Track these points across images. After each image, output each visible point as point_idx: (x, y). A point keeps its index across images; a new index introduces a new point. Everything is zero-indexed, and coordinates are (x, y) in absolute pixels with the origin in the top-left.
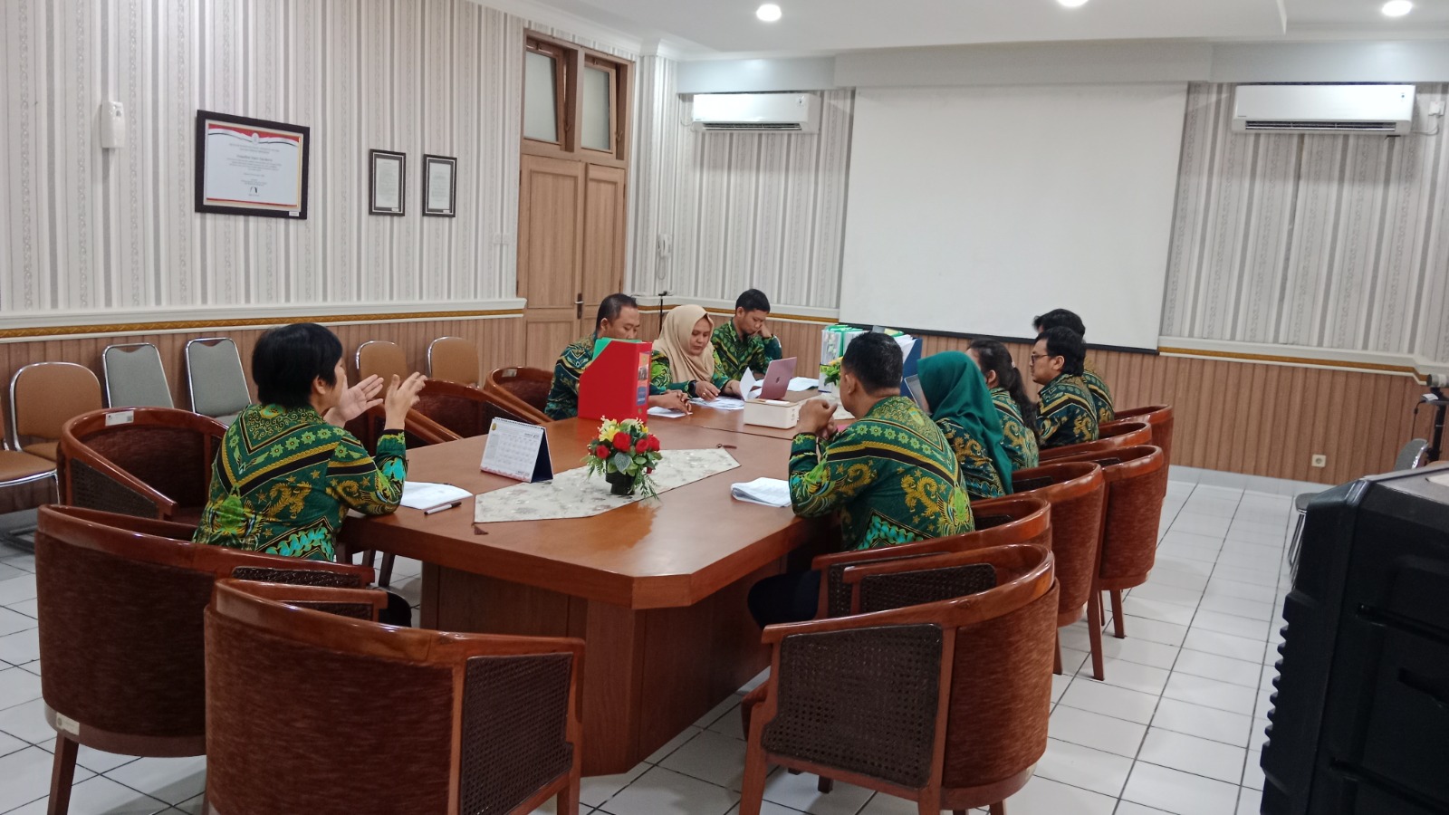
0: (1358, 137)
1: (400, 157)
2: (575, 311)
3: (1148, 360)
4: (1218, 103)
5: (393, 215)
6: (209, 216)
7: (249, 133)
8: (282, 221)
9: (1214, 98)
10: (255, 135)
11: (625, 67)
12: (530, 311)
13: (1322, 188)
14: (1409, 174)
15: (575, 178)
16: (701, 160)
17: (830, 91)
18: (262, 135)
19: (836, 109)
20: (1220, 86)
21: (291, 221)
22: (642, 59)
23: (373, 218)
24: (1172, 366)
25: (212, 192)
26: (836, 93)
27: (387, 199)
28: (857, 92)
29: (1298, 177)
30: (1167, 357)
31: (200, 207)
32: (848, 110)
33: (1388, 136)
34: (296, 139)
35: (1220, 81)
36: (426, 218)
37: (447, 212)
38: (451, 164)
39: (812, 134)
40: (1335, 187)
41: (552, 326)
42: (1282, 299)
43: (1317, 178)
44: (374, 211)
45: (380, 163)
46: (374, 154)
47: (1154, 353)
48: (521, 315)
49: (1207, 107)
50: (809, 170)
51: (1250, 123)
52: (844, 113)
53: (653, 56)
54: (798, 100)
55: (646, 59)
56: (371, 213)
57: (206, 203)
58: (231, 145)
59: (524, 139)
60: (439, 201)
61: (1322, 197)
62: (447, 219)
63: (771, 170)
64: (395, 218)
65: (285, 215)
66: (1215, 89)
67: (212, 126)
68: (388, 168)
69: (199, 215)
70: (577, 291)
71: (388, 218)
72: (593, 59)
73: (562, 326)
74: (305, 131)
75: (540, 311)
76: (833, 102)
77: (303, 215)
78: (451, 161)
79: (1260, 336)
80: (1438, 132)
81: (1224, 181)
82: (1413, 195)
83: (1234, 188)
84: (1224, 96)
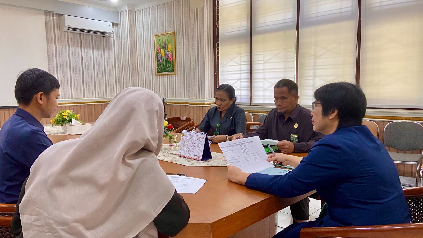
0: (95, 36)
4: (53, 20)
9: (52, 18)
13: (88, 50)
14: (109, 48)
20: (53, 14)
29: (81, 47)
33: (102, 36)
35: (53, 12)
40: (91, 50)
42: (83, 84)
43: (87, 47)
49: (50, 20)
51: (70, 28)
61: (89, 53)
79: (79, 97)
80: (114, 36)
81: (60, 47)
82: (111, 54)
83: (64, 49)
84: (55, 18)
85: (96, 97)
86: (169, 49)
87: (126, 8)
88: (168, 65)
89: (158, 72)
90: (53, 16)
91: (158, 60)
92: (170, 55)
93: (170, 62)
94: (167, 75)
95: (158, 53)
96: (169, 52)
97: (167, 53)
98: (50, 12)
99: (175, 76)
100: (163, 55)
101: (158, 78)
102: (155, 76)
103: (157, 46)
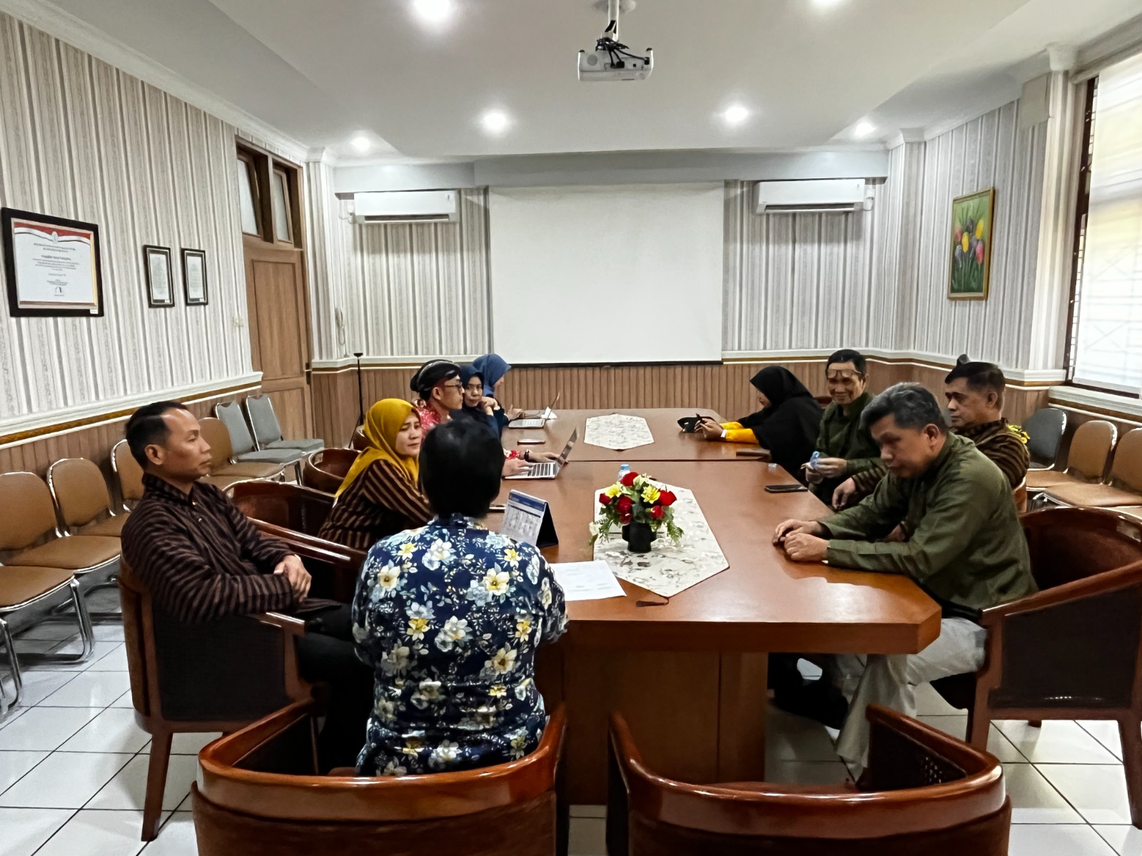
1: (166, 251)
2: (304, 379)
3: (716, 368)
4: (742, 194)
5: (165, 306)
6: (23, 320)
7: (49, 231)
8: (84, 319)
9: (739, 191)
10: (54, 233)
11: (295, 171)
12: (264, 382)
13: (809, 248)
14: (858, 235)
15: (293, 265)
16: (359, 246)
17: (466, 190)
18: (61, 233)
19: (472, 203)
20: (742, 183)
21: (92, 319)
22: (308, 164)
23: (152, 310)
24: (731, 370)
25: (23, 295)
26: (471, 191)
27: (160, 294)
28: (490, 190)
29: (794, 242)
30: (727, 365)
31: (16, 311)
32: (482, 204)
34: (88, 236)
35: (742, 179)
36: (188, 308)
37: (202, 300)
38: (201, 256)
39: (454, 223)
40: (816, 246)
41: (286, 394)
43: (805, 241)
44: (154, 304)
45: (153, 257)
46: (146, 250)
47: (719, 363)
48: (260, 387)
49: (735, 197)
50: (455, 251)
51: (768, 207)
52: (479, 206)
53: (317, 162)
54: (446, 196)
55: (311, 165)
56: (150, 306)
57: (21, 306)
58: (35, 244)
59: (244, 233)
60: (196, 293)
61: (809, 253)
62: (202, 307)
63: (424, 252)
64: (168, 309)
65: (86, 313)
66: (739, 185)
67: (18, 225)
68: (157, 260)
69: (13, 320)
70: (305, 361)
71: (163, 309)
72: (277, 165)
73: (294, 392)
74: (94, 228)
75: (274, 382)
76: (469, 198)
77: (101, 314)
78: (200, 253)
79: (781, 345)
80: (873, 208)
81: (750, 246)
82: (862, 249)
83: (757, 249)
84: (745, 189)
85: (816, 347)
86: (978, 235)
87: (901, 140)
88: (973, 276)
89: (953, 290)
90: (742, 187)
91: (954, 261)
92: (979, 248)
93: (977, 266)
94: (971, 299)
95: (956, 242)
96: (978, 241)
97: (975, 243)
98: (736, 181)
99: (984, 301)
100: (965, 249)
101: (952, 305)
102: (948, 301)
103: (958, 226)
